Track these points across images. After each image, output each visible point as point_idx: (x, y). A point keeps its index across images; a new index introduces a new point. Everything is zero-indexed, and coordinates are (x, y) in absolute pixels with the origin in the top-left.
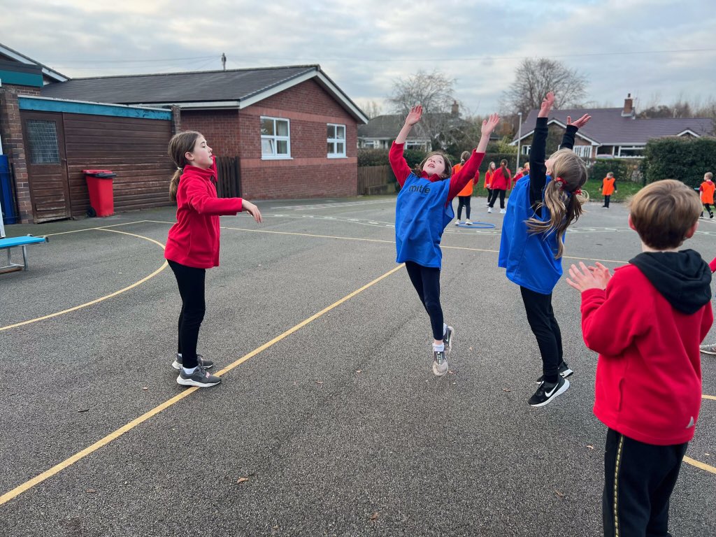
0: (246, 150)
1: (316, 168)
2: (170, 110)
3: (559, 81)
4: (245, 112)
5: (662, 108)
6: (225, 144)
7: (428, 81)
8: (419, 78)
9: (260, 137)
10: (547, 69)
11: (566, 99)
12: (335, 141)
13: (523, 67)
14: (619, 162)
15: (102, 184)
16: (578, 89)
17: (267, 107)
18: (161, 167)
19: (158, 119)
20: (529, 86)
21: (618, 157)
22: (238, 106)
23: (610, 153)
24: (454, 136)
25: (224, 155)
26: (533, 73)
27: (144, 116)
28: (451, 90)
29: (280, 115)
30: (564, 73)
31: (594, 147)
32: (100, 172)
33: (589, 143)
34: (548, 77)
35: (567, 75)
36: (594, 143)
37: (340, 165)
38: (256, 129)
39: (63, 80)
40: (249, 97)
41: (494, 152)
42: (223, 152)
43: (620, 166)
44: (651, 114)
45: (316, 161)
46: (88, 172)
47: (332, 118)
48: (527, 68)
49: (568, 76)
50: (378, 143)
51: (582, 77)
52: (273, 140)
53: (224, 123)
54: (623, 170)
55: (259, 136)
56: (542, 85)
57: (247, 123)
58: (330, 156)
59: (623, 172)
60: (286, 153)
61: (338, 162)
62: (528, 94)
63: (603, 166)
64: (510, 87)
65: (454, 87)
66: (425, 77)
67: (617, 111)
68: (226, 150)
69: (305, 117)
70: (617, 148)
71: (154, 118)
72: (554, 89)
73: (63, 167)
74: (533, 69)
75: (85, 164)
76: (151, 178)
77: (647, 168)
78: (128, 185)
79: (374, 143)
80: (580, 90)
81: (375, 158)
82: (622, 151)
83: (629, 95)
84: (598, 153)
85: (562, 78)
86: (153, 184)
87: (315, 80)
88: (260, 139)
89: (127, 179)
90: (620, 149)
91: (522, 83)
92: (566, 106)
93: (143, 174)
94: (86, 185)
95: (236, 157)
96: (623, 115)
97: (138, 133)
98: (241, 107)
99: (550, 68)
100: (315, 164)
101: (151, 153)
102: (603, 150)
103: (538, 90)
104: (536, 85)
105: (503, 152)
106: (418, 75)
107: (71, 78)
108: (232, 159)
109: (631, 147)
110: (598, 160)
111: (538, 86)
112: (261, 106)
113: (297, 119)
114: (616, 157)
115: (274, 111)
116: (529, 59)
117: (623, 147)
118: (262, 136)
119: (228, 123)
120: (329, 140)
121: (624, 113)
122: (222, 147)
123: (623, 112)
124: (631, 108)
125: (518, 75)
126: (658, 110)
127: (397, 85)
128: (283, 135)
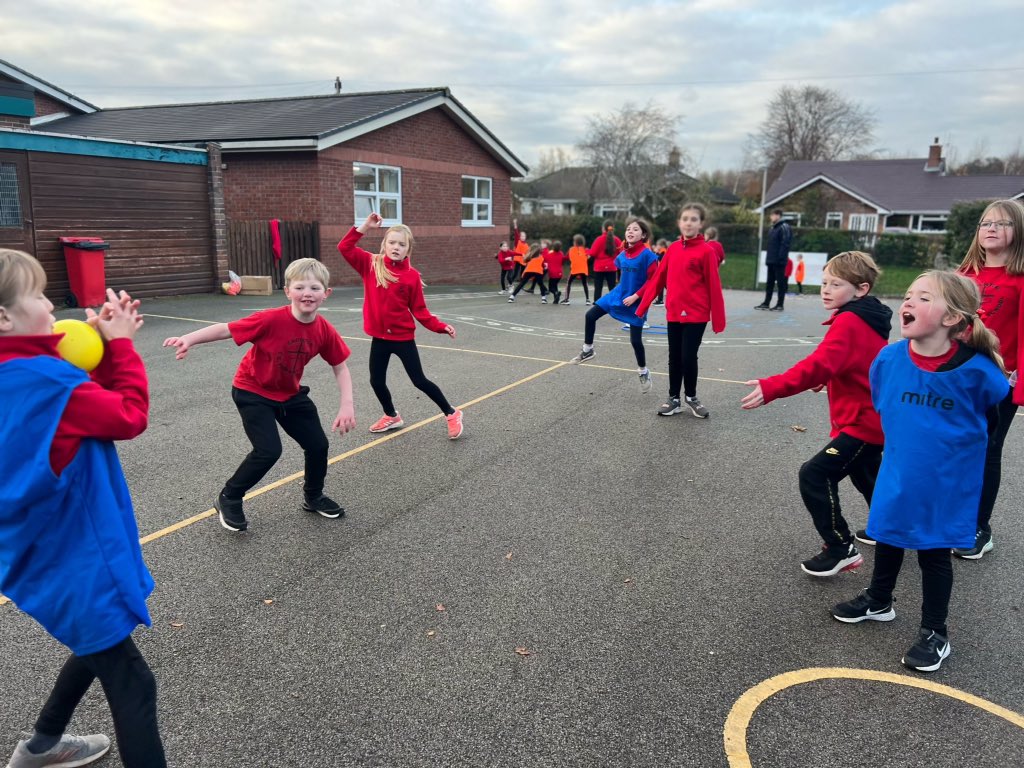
0: (328, 212)
1: (444, 241)
2: (204, 150)
3: (833, 119)
4: (328, 156)
5: (992, 162)
6: (299, 204)
7: (639, 119)
8: (627, 114)
9: (353, 194)
10: (816, 101)
11: (843, 147)
12: (475, 201)
13: (779, 98)
14: (915, 238)
15: (86, 258)
16: (861, 130)
17: (365, 149)
18: (189, 235)
19: (184, 164)
20: (787, 126)
21: (918, 231)
22: (316, 147)
23: (905, 225)
24: (668, 197)
25: (297, 219)
26: (793, 107)
27: (161, 157)
28: (673, 132)
29: (386, 160)
30: (841, 107)
31: (882, 216)
32: (82, 240)
33: (874, 211)
34: (816, 113)
35: (844, 110)
36: (881, 211)
37: (482, 238)
38: (346, 181)
39: (89, 110)
40: (333, 133)
41: (728, 222)
42: (294, 215)
43: (917, 245)
44: (974, 169)
45: (442, 231)
46: (66, 239)
47: (470, 167)
48: (786, 100)
49: (846, 112)
50: (561, 207)
51: (867, 113)
52: (375, 198)
53: (297, 171)
54: (920, 251)
55: (351, 191)
56: (807, 125)
57: (332, 172)
58: (465, 223)
59: (921, 254)
60: (395, 217)
61: (479, 233)
62: (786, 138)
63: (891, 243)
64: (760, 128)
65: (677, 127)
66: (635, 113)
67: (920, 163)
68: (299, 211)
69: (426, 165)
70: (916, 218)
71: (177, 161)
72: (824, 131)
73: (27, 232)
74: (795, 101)
75: (63, 228)
76: (172, 251)
77: (952, 247)
78: (135, 261)
79: (555, 207)
80: (865, 132)
81: (541, 227)
82: (924, 223)
83: (937, 140)
84: (888, 225)
85: (837, 116)
86: (175, 260)
87: (441, 110)
88: (351, 196)
89: (134, 252)
90: (921, 219)
91: (778, 123)
92: (844, 156)
93: (159, 245)
94: (64, 259)
95: (314, 223)
96: (927, 169)
97: (151, 183)
98: (320, 148)
99: (820, 100)
100: (441, 234)
101: (173, 214)
102: (894, 221)
103: (800, 133)
104: (798, 125)
105: (742, 222)
106: (626, 110)
107: (102, 107)
108: (307, 224)
109: (938, 216)
110: (885, 236)
111: (801, 127)
112: (355, 148)
113: (413, 167)
114: (915, 231)
115: (376, 155)
116: (788, 87)
117: (925, 216)
118: (356, 192)
119: (302, 171)
120: (465, 200)
121: (929, 166)
122: (294, 207)
123: (927, 164)
124: (940, 160)
125: (773, 112)
126: (986, 163)
127: (594, 124)
128: (390, 191)
